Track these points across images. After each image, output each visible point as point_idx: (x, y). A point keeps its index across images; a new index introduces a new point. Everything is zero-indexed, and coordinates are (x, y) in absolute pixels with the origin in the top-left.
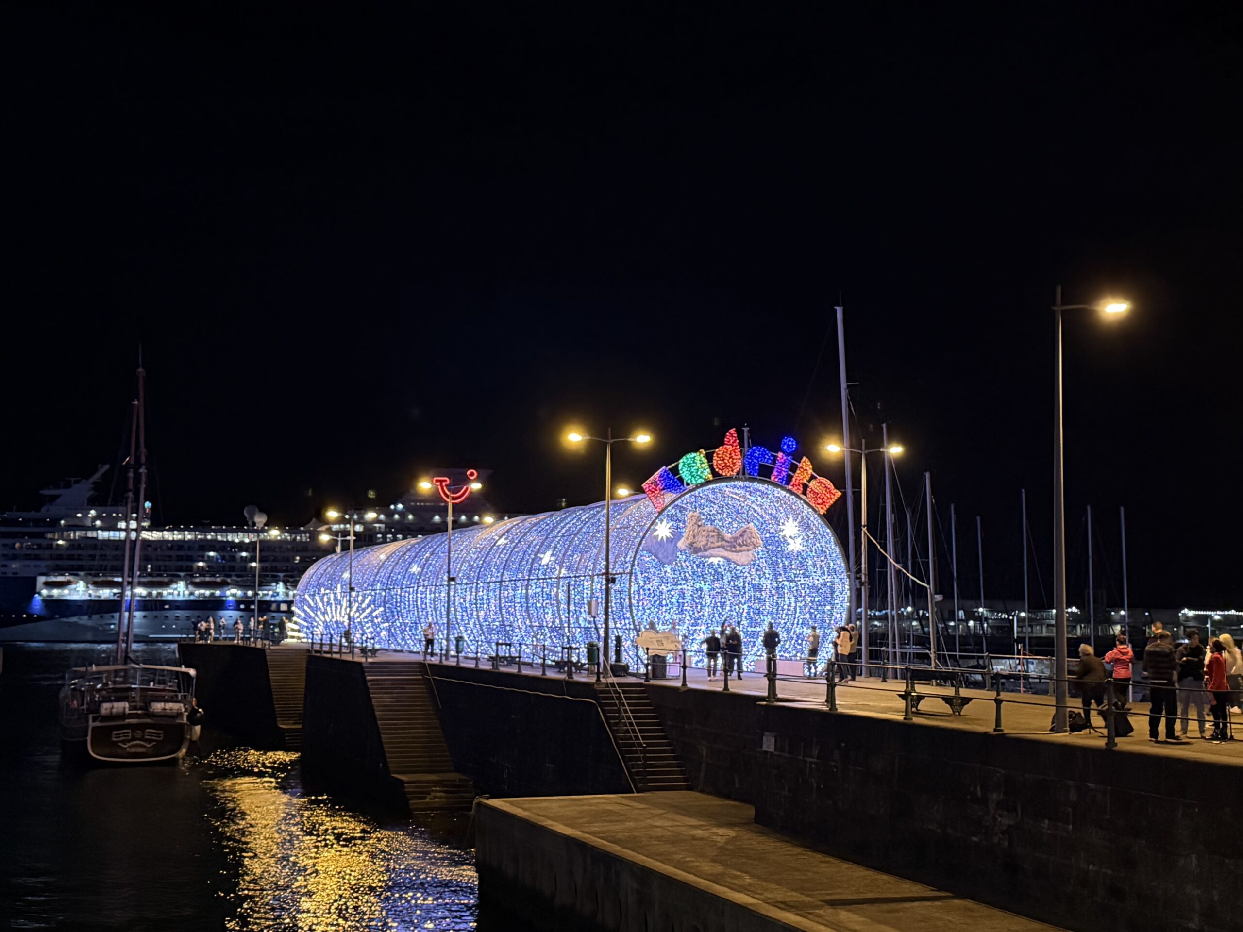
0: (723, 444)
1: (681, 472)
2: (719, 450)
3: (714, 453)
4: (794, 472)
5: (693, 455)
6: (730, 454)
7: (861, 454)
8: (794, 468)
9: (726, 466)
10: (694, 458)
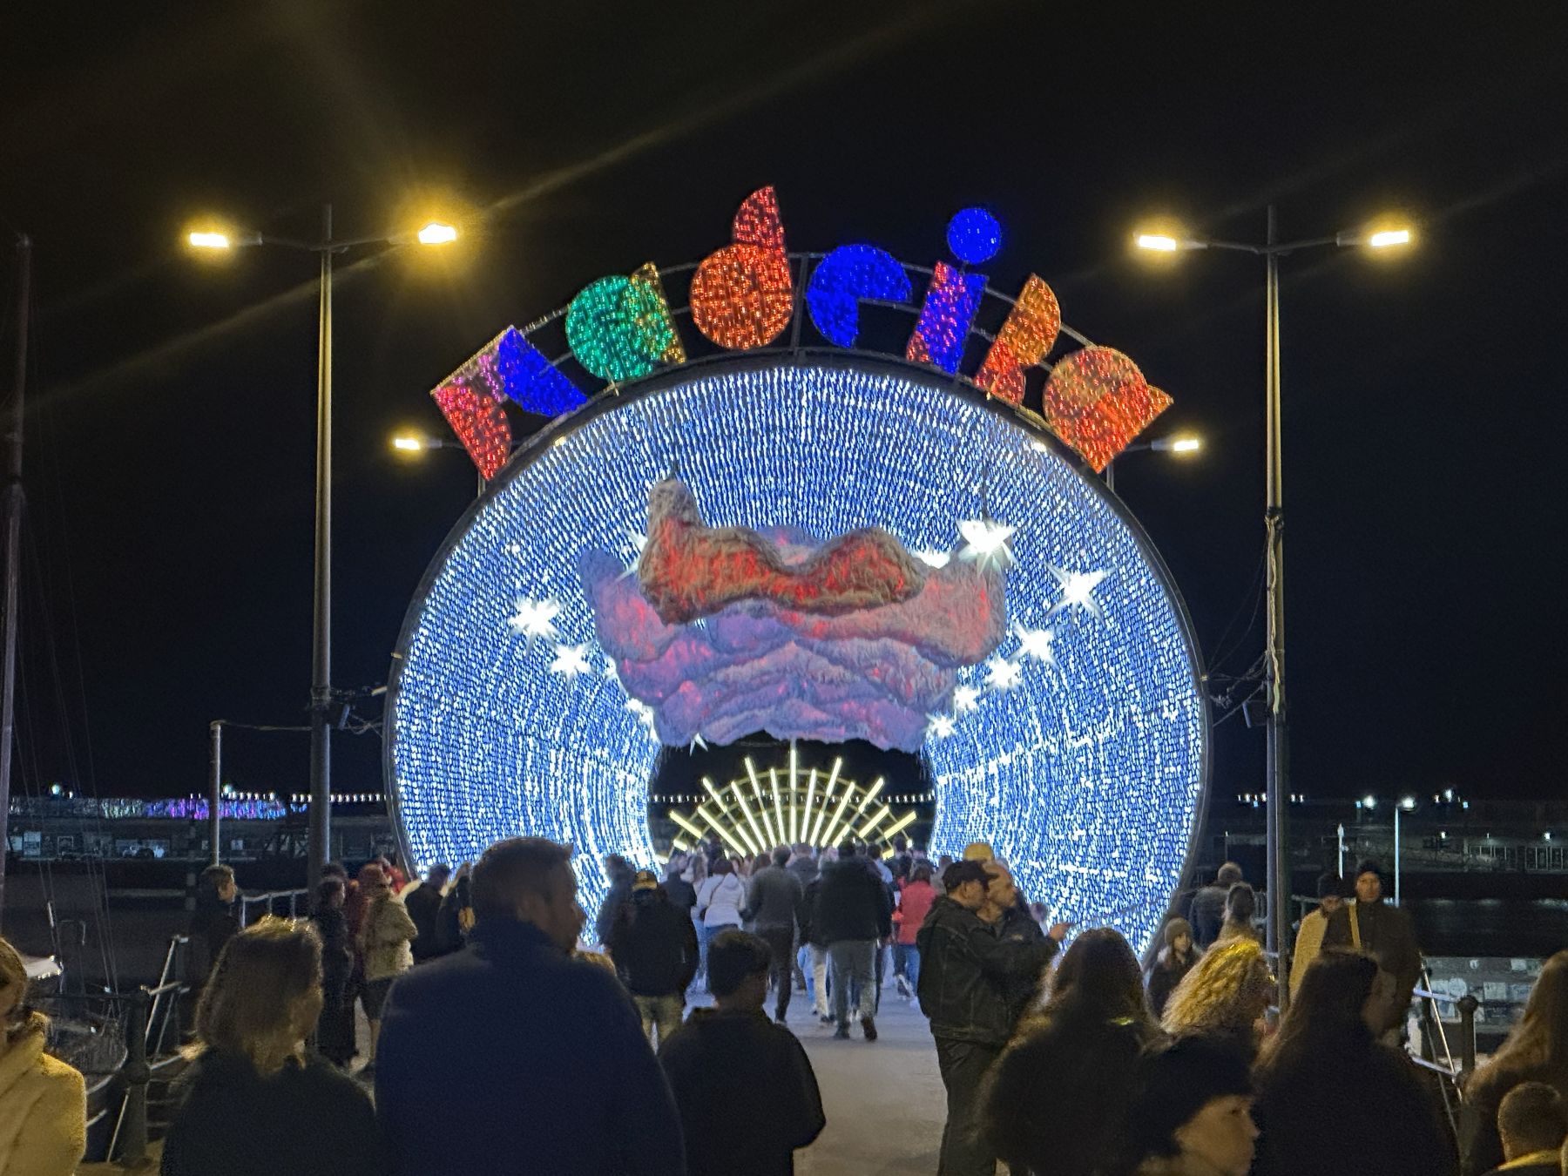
0: (726, 240)
1: (572, 342)
2: (716, 265)
3: (691, 274)
4: (996, 329)
5: (617, 283)
6: (753, 276)
7: (1263, 258)
8: (996, 315)
9: (736, 319)
10: (620, 294)
